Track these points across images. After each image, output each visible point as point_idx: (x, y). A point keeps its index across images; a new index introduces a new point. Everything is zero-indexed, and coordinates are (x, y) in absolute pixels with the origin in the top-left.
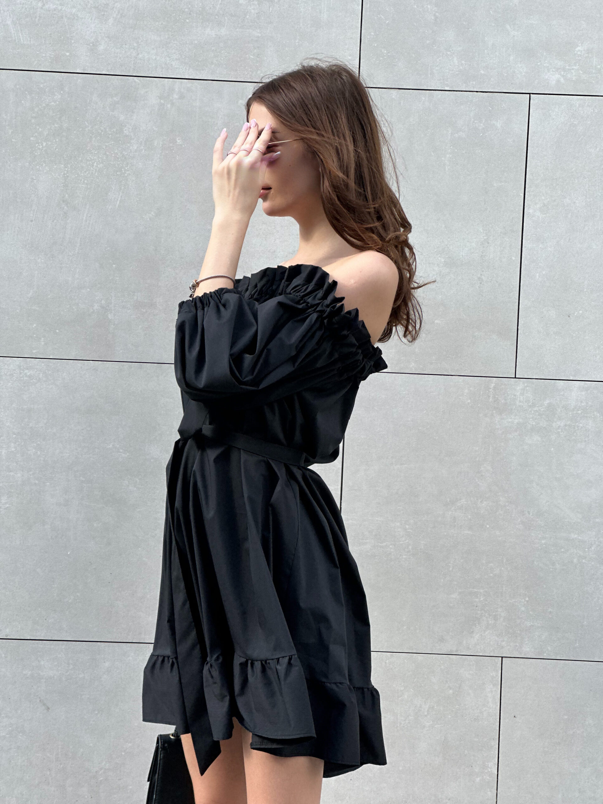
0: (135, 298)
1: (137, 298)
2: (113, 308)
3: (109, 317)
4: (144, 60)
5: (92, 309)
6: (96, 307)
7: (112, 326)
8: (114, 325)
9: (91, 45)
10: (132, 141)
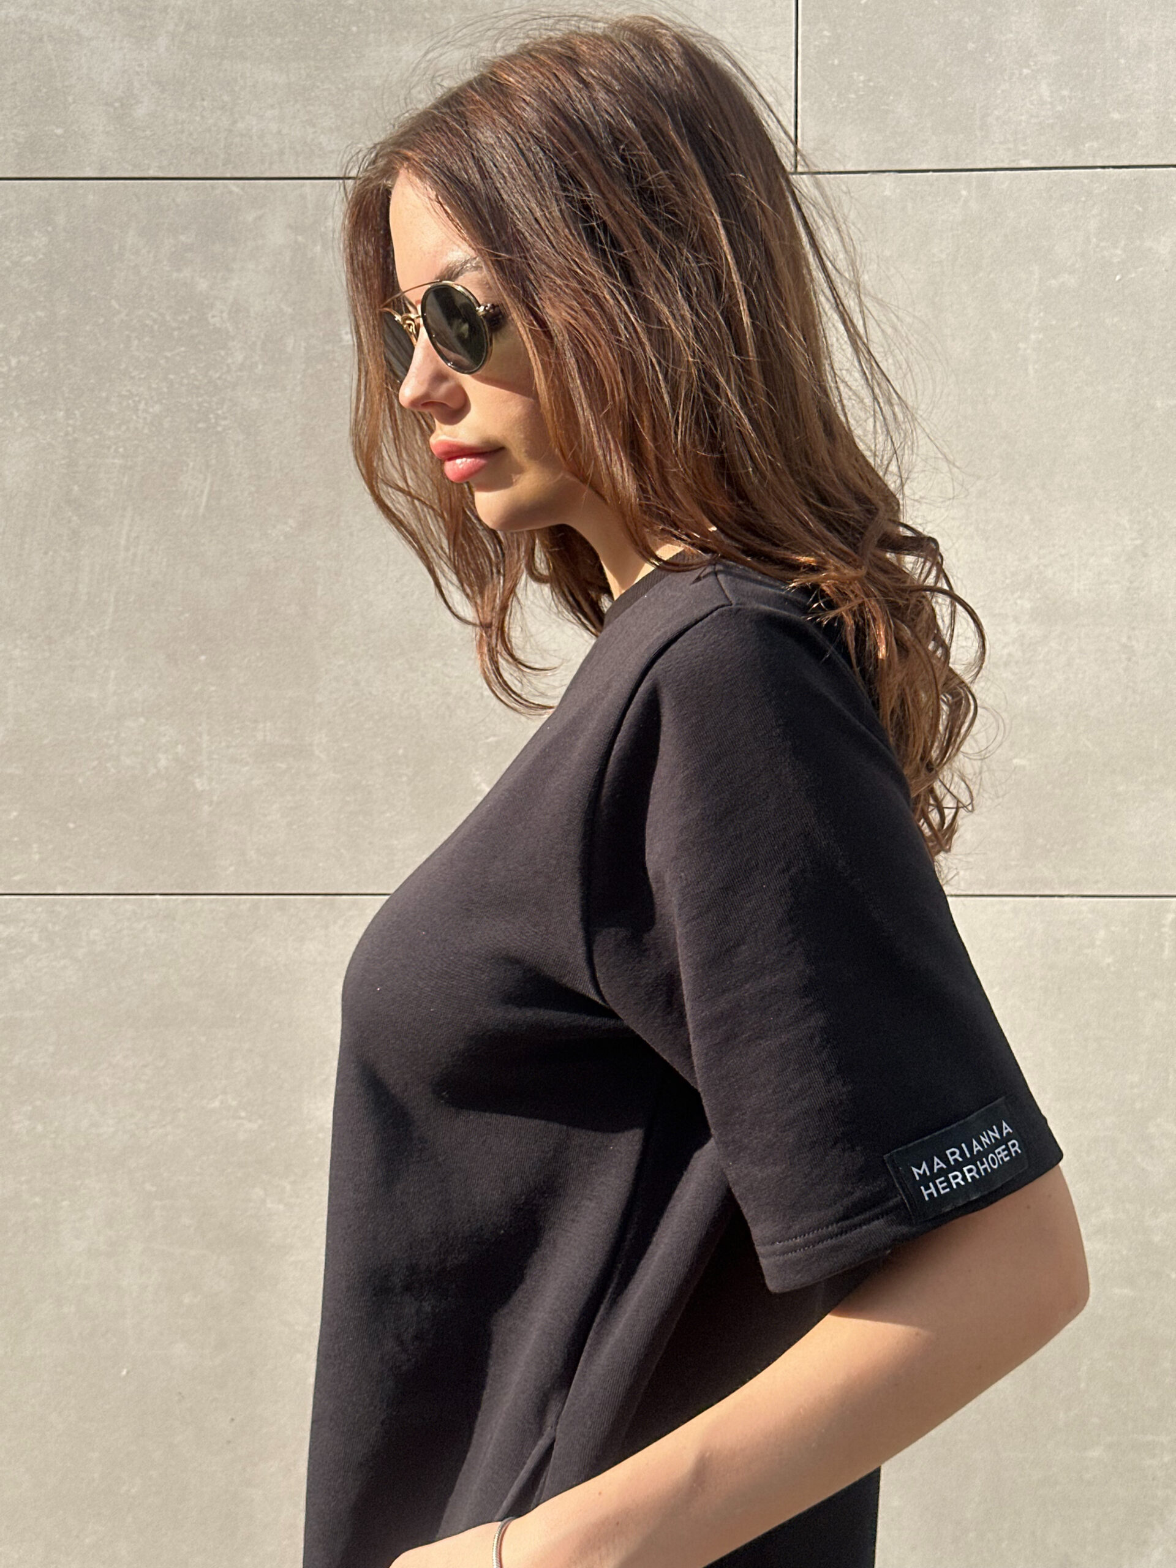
0: (260, 736)
1: (265, 736)
2: (206, 763)
3: (198, 786)
4: (251, 138)
5: (156, 767)
6: (163, 762)
7: (206, 807)
8: (211, 803)
9: (117, 105)
10: (230, 344)
